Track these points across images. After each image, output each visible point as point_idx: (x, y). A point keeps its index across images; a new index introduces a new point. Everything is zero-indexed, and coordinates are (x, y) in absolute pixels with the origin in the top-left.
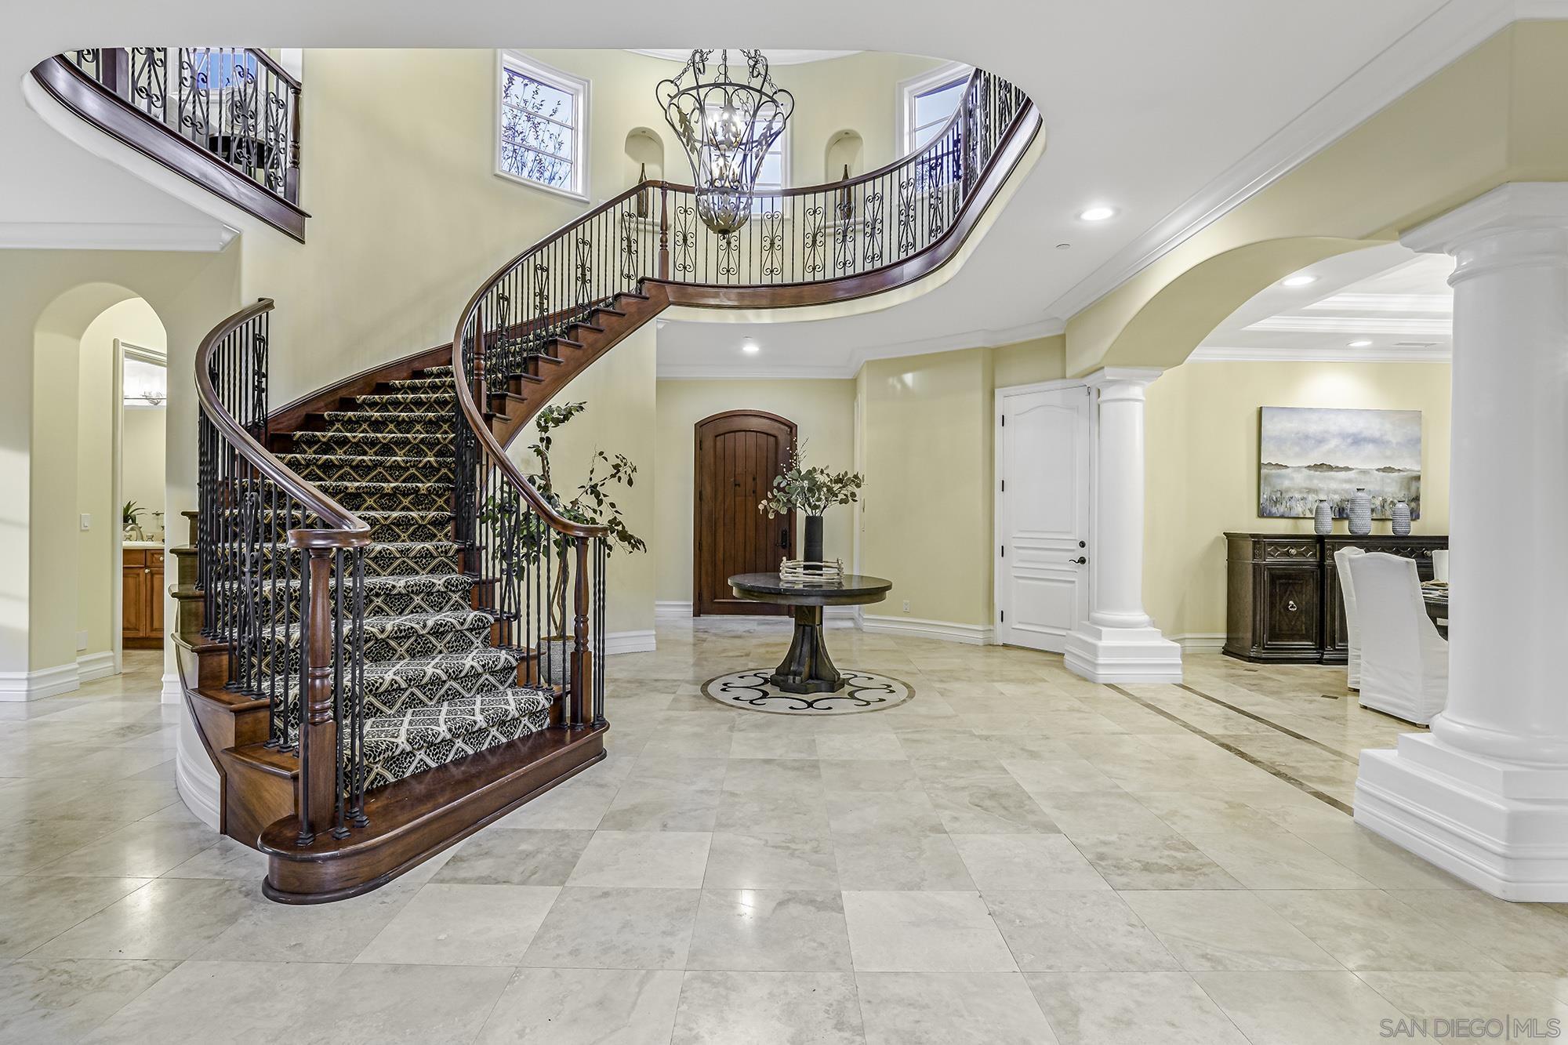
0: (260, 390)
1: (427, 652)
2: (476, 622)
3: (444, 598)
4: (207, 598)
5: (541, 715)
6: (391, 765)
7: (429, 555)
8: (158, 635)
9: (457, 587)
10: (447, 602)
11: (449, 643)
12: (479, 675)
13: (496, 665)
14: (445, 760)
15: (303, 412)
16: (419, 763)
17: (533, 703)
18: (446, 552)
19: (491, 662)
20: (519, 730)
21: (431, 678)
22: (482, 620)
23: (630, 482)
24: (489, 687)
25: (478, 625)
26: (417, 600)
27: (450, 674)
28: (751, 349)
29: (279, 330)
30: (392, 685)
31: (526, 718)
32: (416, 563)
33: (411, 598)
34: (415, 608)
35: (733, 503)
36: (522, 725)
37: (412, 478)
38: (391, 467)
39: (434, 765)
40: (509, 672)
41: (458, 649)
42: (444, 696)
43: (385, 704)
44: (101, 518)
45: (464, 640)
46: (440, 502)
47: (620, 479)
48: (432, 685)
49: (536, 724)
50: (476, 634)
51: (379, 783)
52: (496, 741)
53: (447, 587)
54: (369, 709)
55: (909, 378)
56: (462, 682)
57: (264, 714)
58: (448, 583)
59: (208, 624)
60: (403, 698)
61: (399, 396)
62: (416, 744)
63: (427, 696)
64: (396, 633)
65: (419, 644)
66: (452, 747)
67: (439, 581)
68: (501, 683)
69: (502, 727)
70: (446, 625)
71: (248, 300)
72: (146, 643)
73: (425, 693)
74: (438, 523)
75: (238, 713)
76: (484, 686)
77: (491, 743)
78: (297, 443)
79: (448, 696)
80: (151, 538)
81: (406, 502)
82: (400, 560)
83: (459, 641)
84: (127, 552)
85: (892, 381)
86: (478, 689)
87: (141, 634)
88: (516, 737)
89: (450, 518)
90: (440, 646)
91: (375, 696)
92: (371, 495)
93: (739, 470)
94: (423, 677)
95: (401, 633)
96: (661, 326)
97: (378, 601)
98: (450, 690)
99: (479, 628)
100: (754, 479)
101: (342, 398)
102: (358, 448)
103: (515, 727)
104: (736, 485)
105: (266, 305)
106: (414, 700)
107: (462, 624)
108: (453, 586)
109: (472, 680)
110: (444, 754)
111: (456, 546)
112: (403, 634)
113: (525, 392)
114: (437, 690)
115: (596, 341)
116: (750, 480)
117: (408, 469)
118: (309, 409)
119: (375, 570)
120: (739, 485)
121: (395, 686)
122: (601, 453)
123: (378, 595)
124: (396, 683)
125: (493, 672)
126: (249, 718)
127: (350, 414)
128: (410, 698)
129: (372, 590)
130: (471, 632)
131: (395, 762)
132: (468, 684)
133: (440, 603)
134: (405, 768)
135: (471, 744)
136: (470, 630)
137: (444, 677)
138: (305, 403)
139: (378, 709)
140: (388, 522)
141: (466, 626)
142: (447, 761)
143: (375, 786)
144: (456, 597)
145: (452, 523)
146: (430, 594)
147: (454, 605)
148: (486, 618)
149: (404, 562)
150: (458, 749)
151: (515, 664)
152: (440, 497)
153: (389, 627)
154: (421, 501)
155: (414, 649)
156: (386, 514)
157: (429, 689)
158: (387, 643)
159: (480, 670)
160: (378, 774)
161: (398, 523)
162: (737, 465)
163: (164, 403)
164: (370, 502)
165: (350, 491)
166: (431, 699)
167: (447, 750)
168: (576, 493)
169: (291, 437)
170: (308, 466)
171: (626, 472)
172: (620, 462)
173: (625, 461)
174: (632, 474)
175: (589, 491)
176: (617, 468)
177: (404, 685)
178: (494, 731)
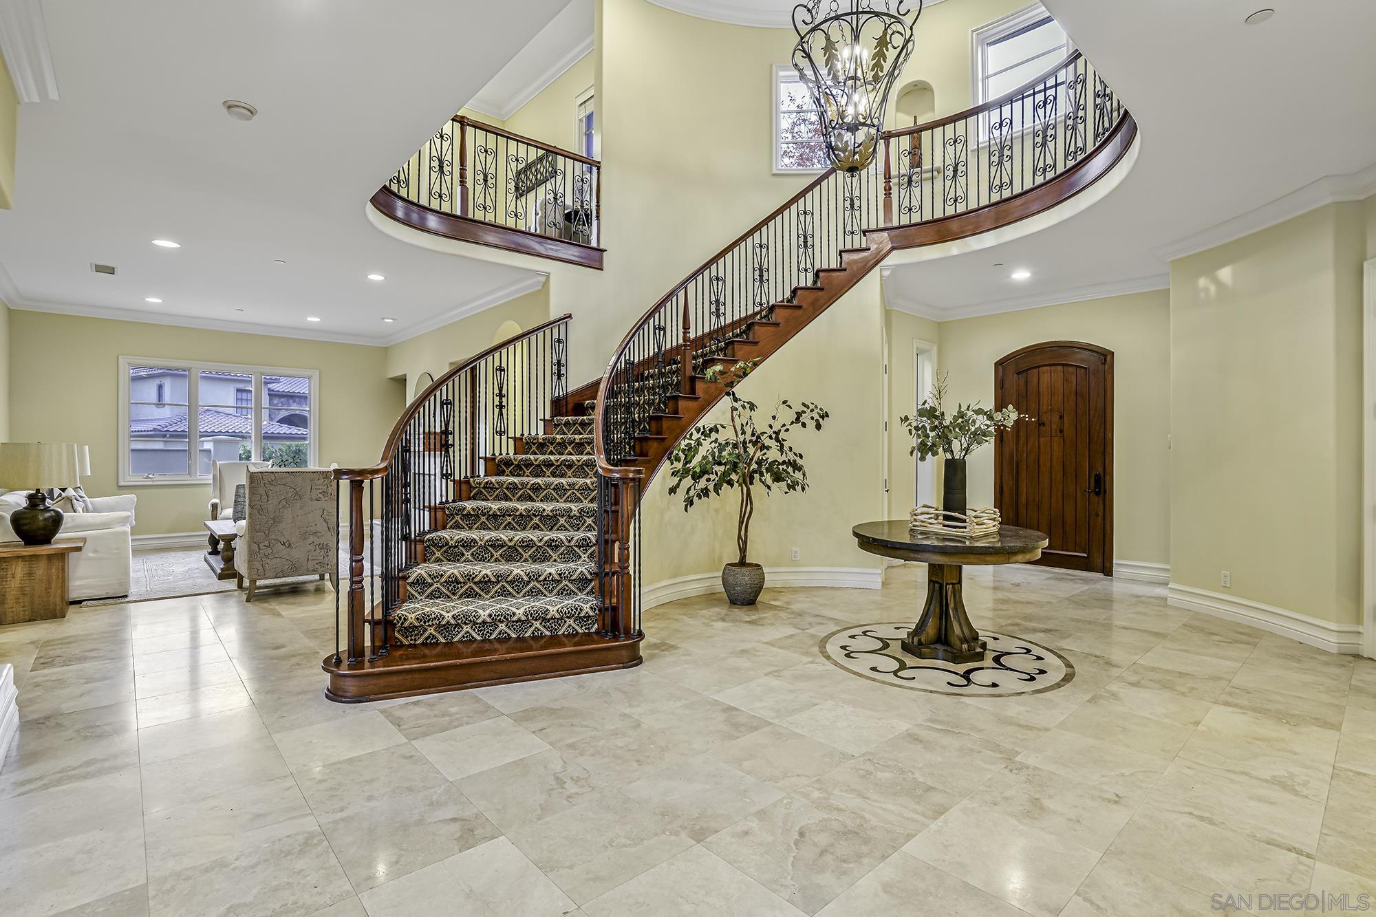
0: (559, 375)
1: (545, 559)
2: (581, 540)
3: (581, 521)
5: (588, 620)
6: (442, 630)
9: (588, 513)
10: (583, 524)
11: (561, 554)
12: (559, 582)
13: (571, 576)
14: (489, 637)
16: (466, 634)
17: (576, 609)
19: (567, 573)
20: (564, 629)
21: (514, 578)
22: (586, 540)
23: (818, 427)
24: (568, 592)
25: (582, 543)
26: (562, 521)
27: (530, 576)
28: (1021, 275)
30: (484, 578)
31: (572, 620)
32: (581, 494)
33: (558, 519)
34: (560, 527)
35: (1037, 444)
36: (567, 625)
39: (479, 638)
40: (587, 583)
41: (569, 560)
42: (529, 592)
43: (483, 590)
45: (573, 554)
47: (803, 424)
48: (518, 583)
49: (582, 626)
50: (584, 550)
51: (432, 640)
52: (539, 632)
53: (580, 513)
54: (470, 591)
55: (1225, 274)
56: (544, 584)
60: (497, 588)
62: (459, 619)
63: (515, 590)
64: (520, 543)
65: (539, 553)
66: (496, 628)
67: (575, 507)
68: (580, 590)
69: (545, 623)
70: (556, 541)
71: (554, 315)
73: (513, 588)
76: (564, 590)
77: (533, 633)
79: (532, 592)
82: (570, 492)
83: (570, 554)
85: (1202, 282)
86: (559, 592)
88: (560, 633)
90: (555, 556)
93: (1044, 408)
94: (508, 575)
95: (523, 543)
96: (886, 273)
98: (534, 588)
100: (1061, 417)
103: (560, 625)
104: (1040, 425)
105: (564, 318)
106: (505, 591)
107: (570, 541)
108: (584, 512)
109: (552, 584)
110: (488, 632)
112: (525, 544)
114: (523, 587)
115: (816, 300)
116: (1056, 418)
119: (555, 498)
120: (1044, 424)
121: (487, 579)
122: (785, 402)
124: (487, 576)
125: (572, 580)
128: (501, 590)
129: (530, 511)
130: (579, 548)
131: (445, 629)
132: (549, 587)
133: (578, 525)
134: (454, 635)
135: (514, 629)
136: (579, 547)
137: (527, 578)
139: (477, 593)
140: (580, 463)
142: (492, 637)
143: (428, 641)
146: (569, 517)
147: (588, 527)
148: (589, 539)
149: (574, 493)
150: (501, 631)
151: (589, 576)
155: (536, 556)
157: (517, 585)
158: (516, 549)
159: (564, 577)
160: (431, 634)
162: (1041, 402)
165: (577, 441)
166: (518, 593)
167: (491, 630)
169: (583, 404)
170: (574, 425)
171: (812, 418)
172: (805, 409)
173: (811, 407)
174: (821, 420)
175: (774, 436)
176: (799, 415)
177: (493, 579)
178: (537, 624)
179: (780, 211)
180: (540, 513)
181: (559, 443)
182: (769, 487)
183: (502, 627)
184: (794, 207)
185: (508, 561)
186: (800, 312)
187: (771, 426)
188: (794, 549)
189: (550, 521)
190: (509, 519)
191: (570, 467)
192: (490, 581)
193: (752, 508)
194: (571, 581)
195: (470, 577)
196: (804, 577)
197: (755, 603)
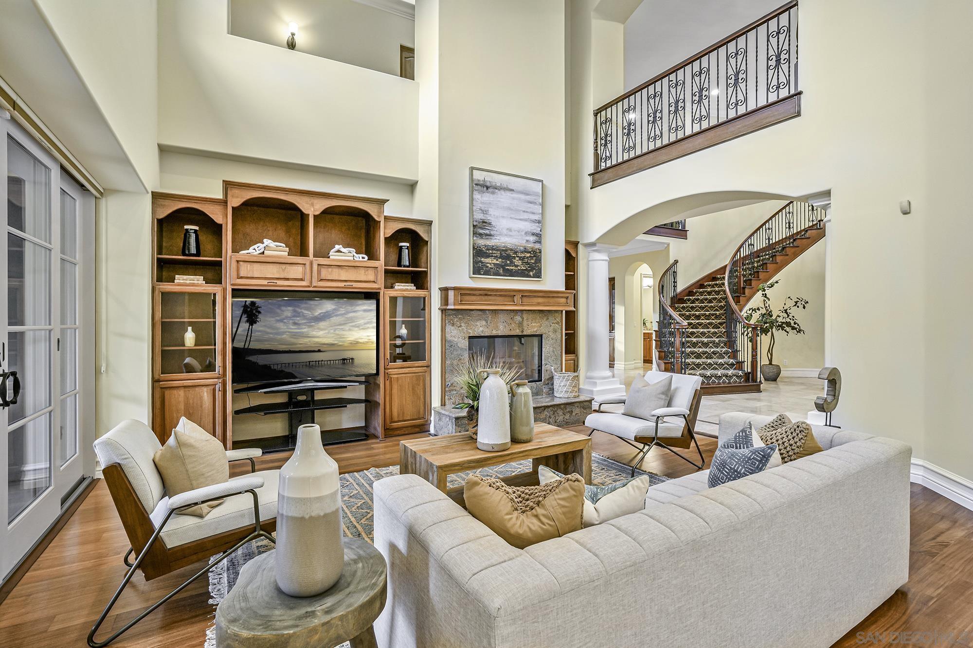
0: (675, 286)
1: (711, 358)
2: (725, 351)
3: (719, 344)
4: (661, 341)
5: (740, 377)
7: (716, 333)
8: (651, 359)
9: (723, 342)
10: (719, 346)
11: (717, 356)
12: (724, 365)
13: (729, 363)
15: (688, 290)
17: (737, 373)
18: (721, 332)
19: (727, 362)
22: (727, 351)
23: (804, 307)
24: (727, 368)
26: (711, 345)
29: (680, 268)
31: (735, 377)
32: (712, 335)
33: (709, 344)
34: (710, 347)
37: (717, 310)
38: (710, 307)
41: (720, 358)
43: (697, 367)
44: (638, 323)
45: (722, 355)
46: (723, 317)
47: (798, 307)
48: (709, 365)
57: (670, 365)
58: (719, 341)
59: (661, 347)
61: (717, 282)
64: (702, 352)
65: (709, 355)
67: (717, 340)
68: (731, 368)
71: (672, 261)
72: (649, 362)
74: (721, 324)
75: (665, 363)
77: (723, 381)
78: (706, 286)
80: (650, 330)
81: (713, 317)
83: (720, 356)
84: (644, 333)
86: (724, 368)
87: (648, 359)
88: (731, 381)
89: (724, 322)
90: (715, 357)
91: (695, 365)
92: (703, 316)
95: (704, 352)
97: (700, 344)
99: (726, 353)
101: (700, 284)
102: (702, 301)
105: (676, 262)
108: (721, 341)
111: (724, 330)
113: (761, 277)
115: (796, 251)
117: (715, 307)
118: (689, 289)
119: (701, 337)
122: (789, 297)
123: (700, 343)
126: (667, 365)
127: (701, 290)
128: (704, 367)
129: (698, 341)
133: (717, 346)
135: (717, 379)
136: (724, 353)
137: (713, 364)
138: (689, 287)
139: (695, 368)
140: (706, 323)
141: (722, 352)
144: (722, 345)
145: (725, 324)
146: (714, 343)
149: (709, 334)
151: (735, 363)
152: (723, 316)
153: (701, 350)
154: (717, 317)
155: (707, 356)
156: (705, 321)
158: (700, 354)
159: (724, 363)
161: (709, 324)
163: (652, 287)
164: (702, 318)
165: (697, 315)
168: (778, 313)
169: (683, 299)
170: (687, 308)
171: (802, 304)
172: (798, 300)
173: (801, 299)
174: (805, 305)
175: (784, 312)
176: (796, 302)
177: (702, 364)
178: (724, 378)
179: (777, 213)
180: (702, 343)
181: (688, 316)
182: (788, 332)
183: (713, 378)
184: (784, 211)
185: (697, 358)
186: (786, 257)
187: (784, 307)
188: (785, 360)
189: (706, 345)
190: (689, 344)
191: (700, 325)
192: (700, 364)
193: (774, 341)
194: (728, 365)
195: (693, 363)
196: (789, 372)
197: (776, 380)
